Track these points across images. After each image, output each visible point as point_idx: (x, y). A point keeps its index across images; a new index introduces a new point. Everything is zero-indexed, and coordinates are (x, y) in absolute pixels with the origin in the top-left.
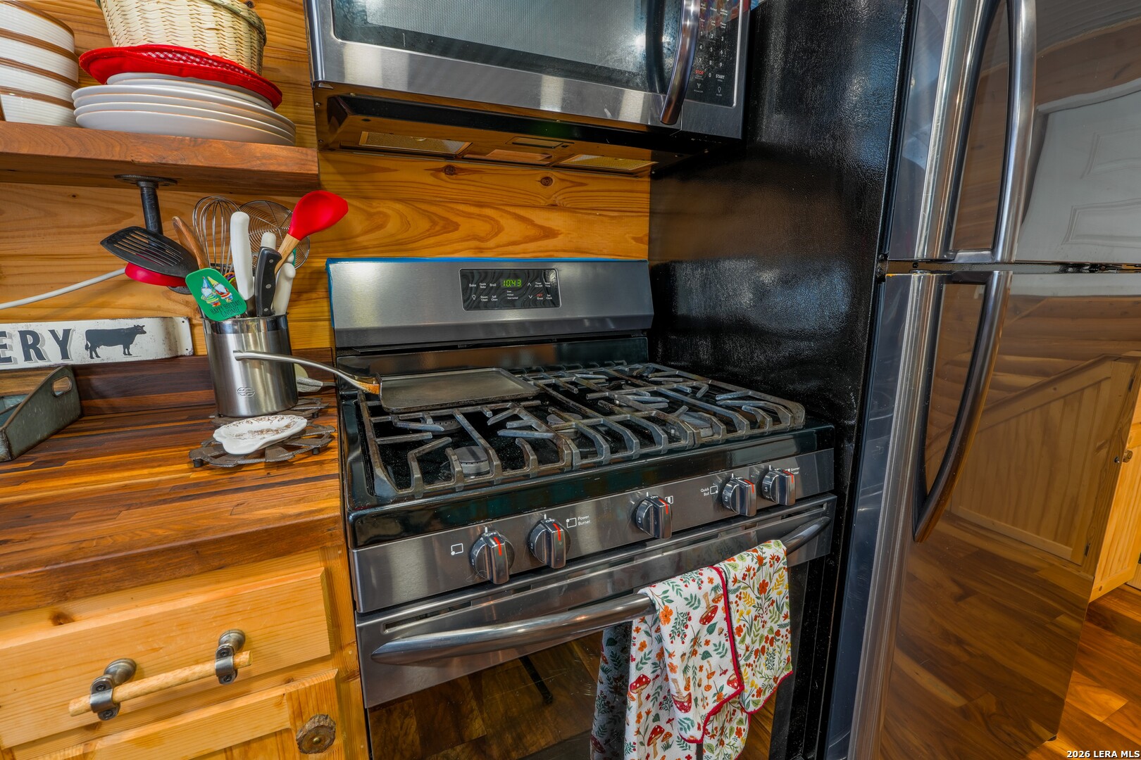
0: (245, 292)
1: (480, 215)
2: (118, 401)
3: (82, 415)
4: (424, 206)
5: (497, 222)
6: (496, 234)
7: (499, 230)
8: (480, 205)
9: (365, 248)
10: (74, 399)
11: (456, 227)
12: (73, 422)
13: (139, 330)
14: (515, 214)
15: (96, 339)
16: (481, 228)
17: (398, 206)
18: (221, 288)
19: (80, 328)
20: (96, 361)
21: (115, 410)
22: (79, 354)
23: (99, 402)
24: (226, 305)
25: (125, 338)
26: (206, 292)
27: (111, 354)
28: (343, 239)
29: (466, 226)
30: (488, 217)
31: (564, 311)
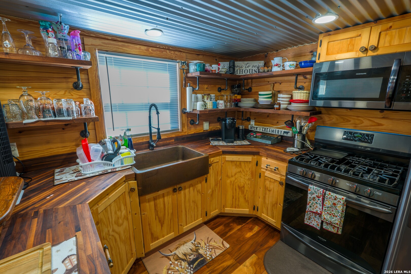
0: (298, 131)
1: (357, 119)
2: (285, 141)
3: (281, 142)
4: (342, 117)
5: (362, 121)
6: (361, 124)
7: (363, 122)
8: (358, 117)
9: (328, 124)
10: (281, 139)
11: (350, 121)
12: (279, 142)
13: (289, 132)
14: (368, 119)
15: (285, 132)
16: (357, 122)
17: (336, 116)
18: (295, 129)
19: (283, 130)
20: (284, 135)
21: (284, 142)
22: (282, 134)
23: (283, 140)
24: (296, 132)
25: (287, 133)
26: (294, 130)
27: (285, 135)
28: (323, 122)
29: (352, 121)
30: (360, 120)
31: (373, 145)
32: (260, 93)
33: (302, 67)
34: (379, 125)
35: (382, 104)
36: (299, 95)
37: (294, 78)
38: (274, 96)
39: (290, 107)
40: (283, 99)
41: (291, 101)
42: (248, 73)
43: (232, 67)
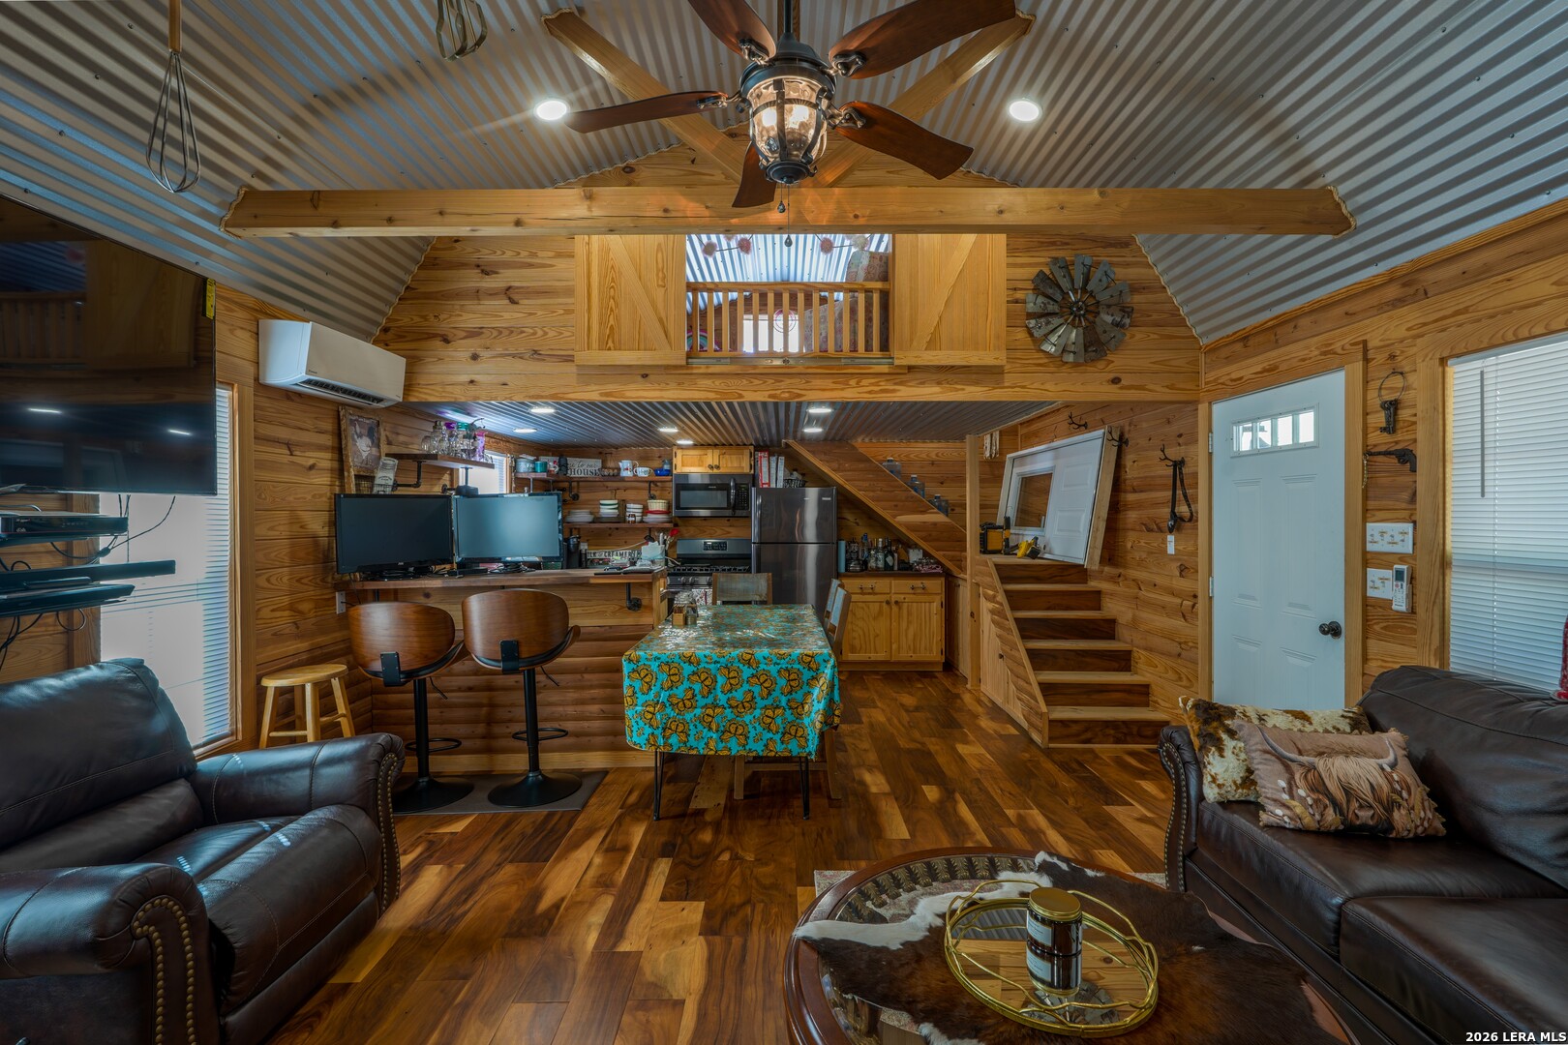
8: (711, 526)
31: (727, 552)
32: (602, 502)
33: (657, 475)
34: (729, 533)
35: (728, 513)
36: (657, 505)
37: (647, 485)
38: (622, 506)
39: (646, 519)
40: (634, 509)
41: (646, 511)
42: (583, 475)
43: (563, 466)
